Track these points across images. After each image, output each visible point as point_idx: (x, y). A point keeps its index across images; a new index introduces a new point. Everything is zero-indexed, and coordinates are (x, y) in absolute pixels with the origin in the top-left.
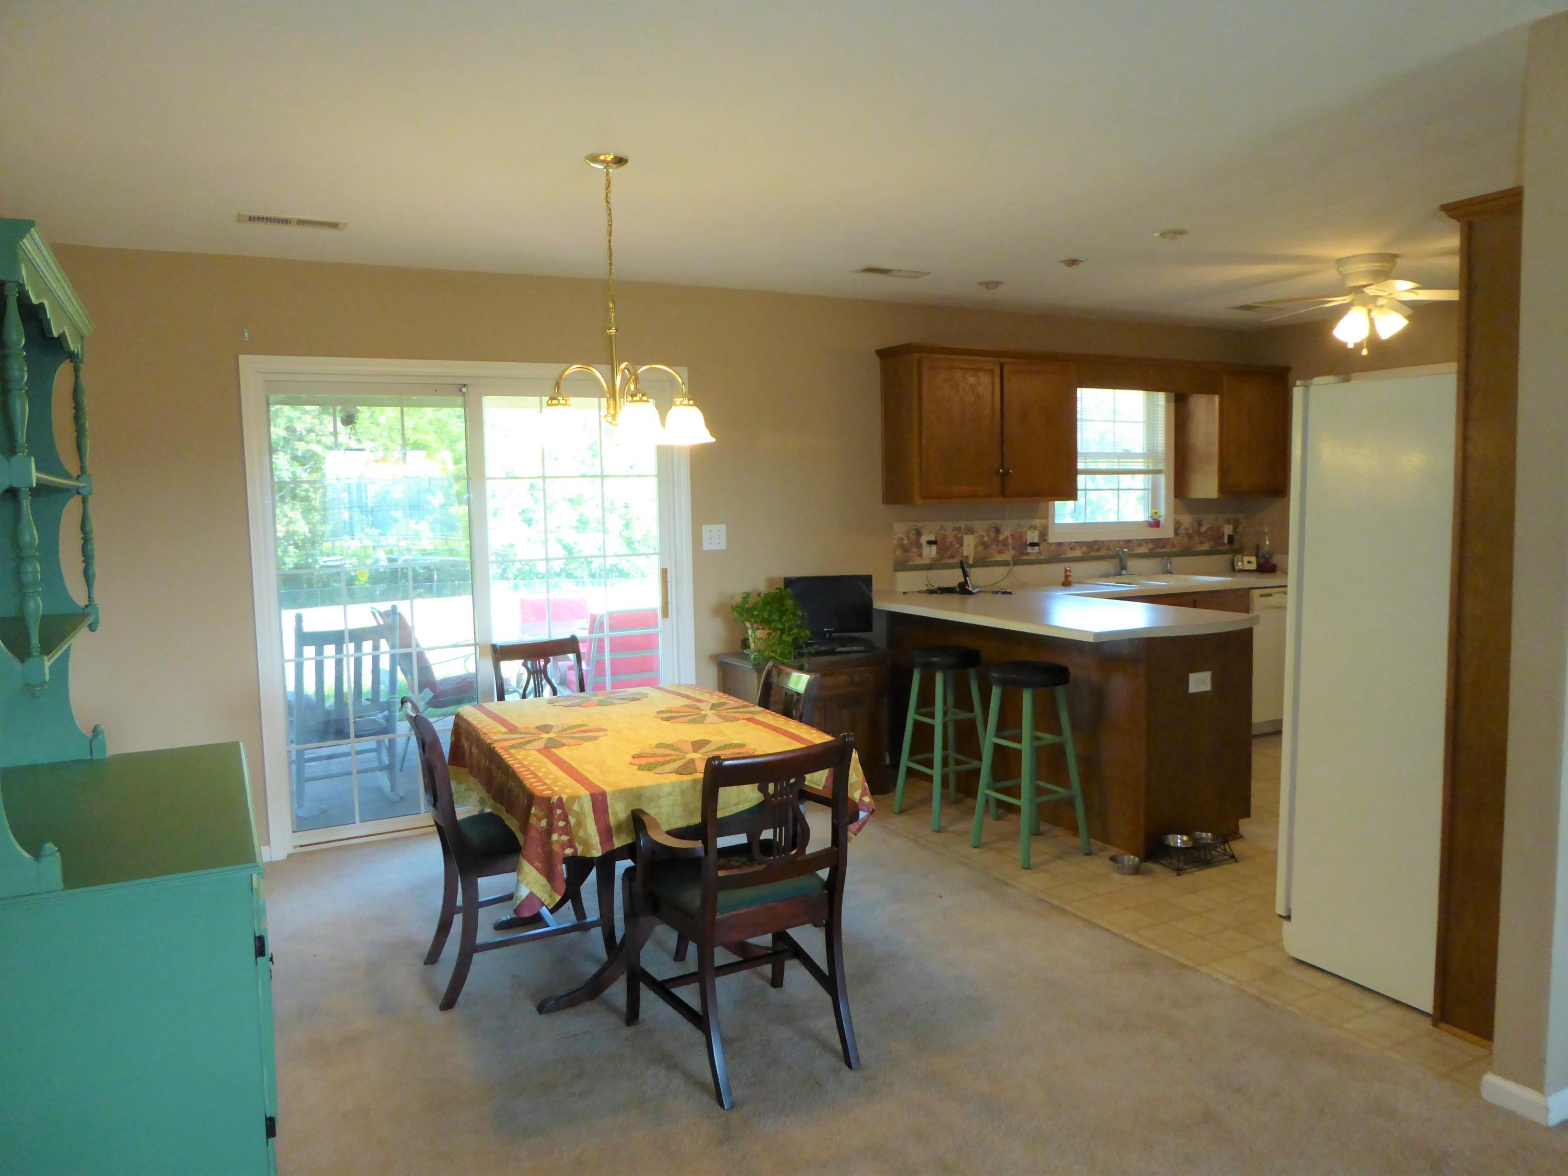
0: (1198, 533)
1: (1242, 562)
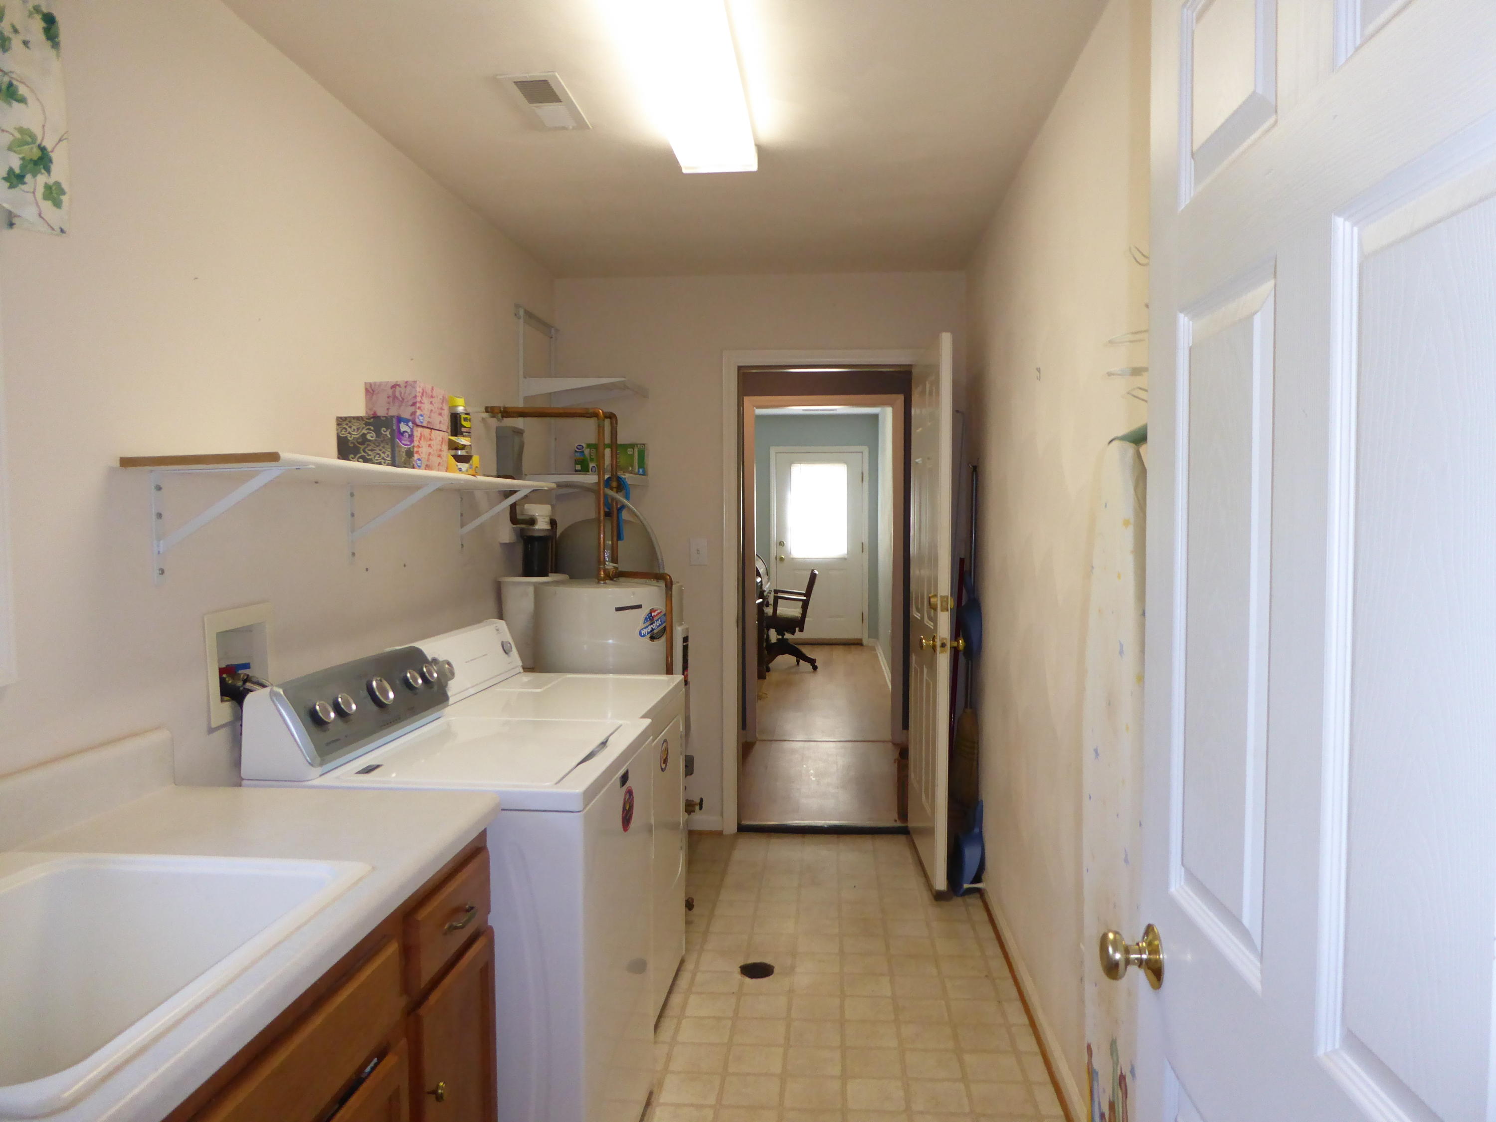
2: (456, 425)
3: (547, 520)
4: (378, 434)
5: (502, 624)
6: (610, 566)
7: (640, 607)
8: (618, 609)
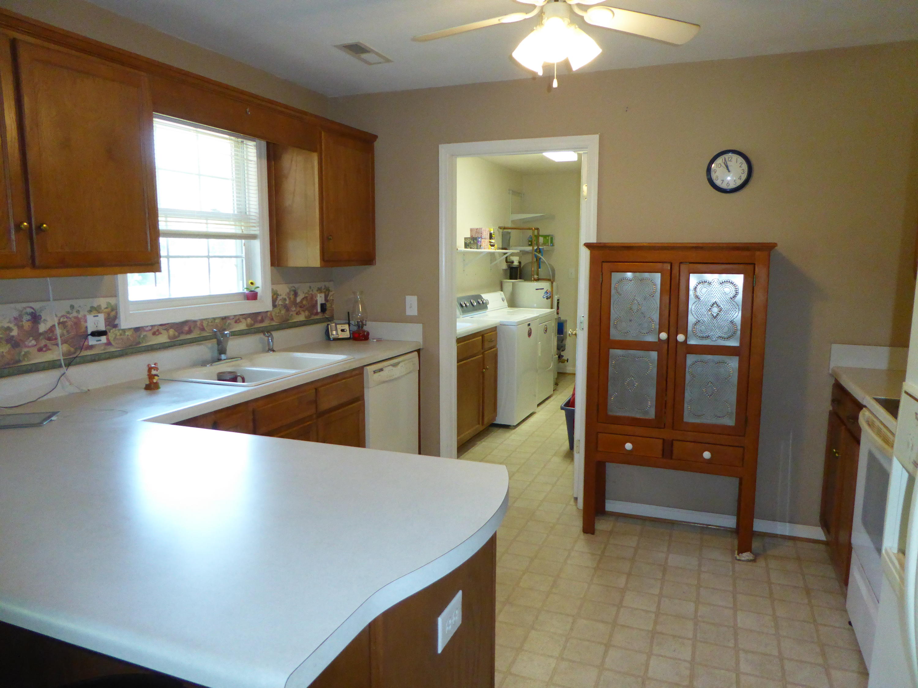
0: (294, 303)
1: (336, 330)
2: (491, 237)
3: (518, 261)
4: (473, 241)
5: (502, 293)
6: (536, 277)
7: (543, 289)
8: (536, 289)
